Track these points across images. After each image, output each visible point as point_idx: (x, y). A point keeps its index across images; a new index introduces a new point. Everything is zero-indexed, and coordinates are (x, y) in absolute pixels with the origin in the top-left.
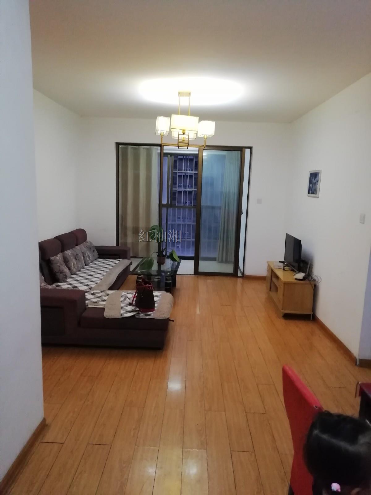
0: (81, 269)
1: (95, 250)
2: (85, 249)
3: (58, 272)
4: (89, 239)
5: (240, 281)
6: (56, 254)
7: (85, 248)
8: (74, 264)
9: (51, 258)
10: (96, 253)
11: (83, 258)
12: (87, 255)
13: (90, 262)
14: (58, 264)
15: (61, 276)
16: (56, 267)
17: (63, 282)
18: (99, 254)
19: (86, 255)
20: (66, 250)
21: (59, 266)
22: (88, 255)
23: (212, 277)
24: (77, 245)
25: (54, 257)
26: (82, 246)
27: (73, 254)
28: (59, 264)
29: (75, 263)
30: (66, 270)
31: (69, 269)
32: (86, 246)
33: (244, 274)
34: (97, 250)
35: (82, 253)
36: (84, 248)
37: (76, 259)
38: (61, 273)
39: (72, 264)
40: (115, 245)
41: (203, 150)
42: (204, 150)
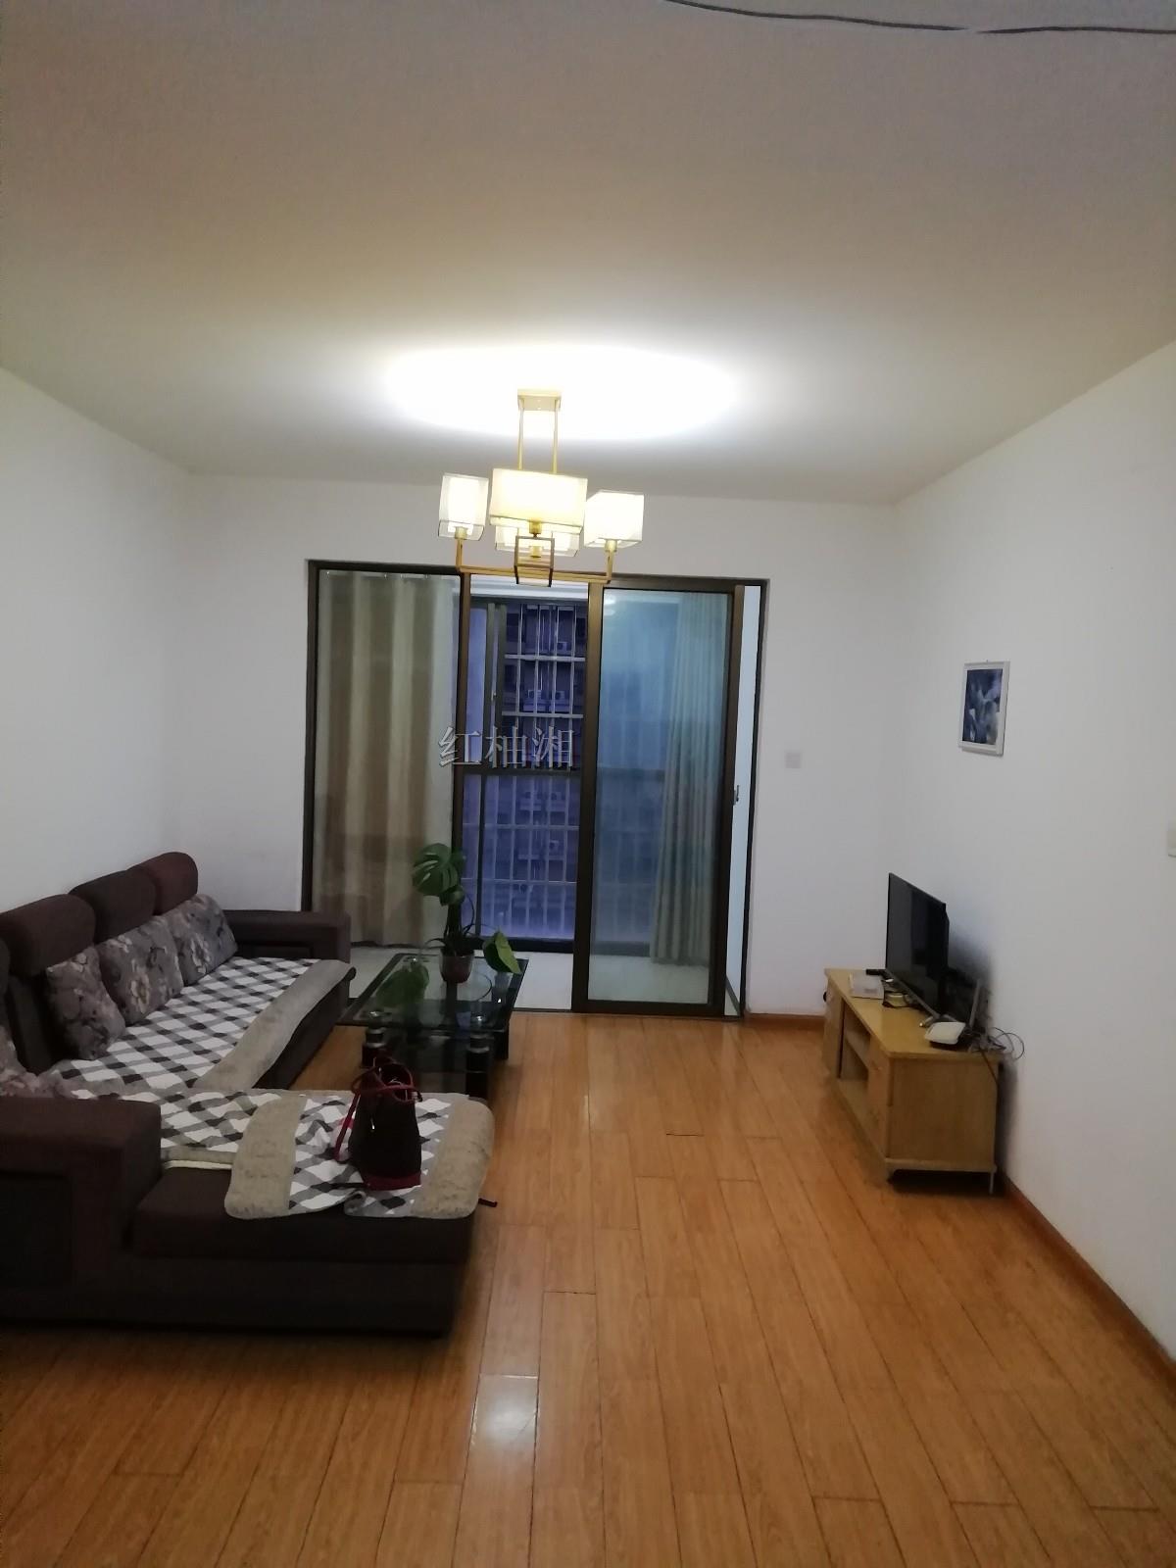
0: (168, 998)
1: (226, 927)
2: (188, 926)
3: (72, 1022)
4: (203, 888)
5: (730, 1032)
6: (71, 955)
7: (188, 920)
8: (141, 984)
9: (50, 969)
10: (228, 937)
11: (176, 959)
12: (193, 948)
13: (202, 970)
14: (75, 990)
15: (82, 1035)
16: (66, 1006)
17: (91, 1057)
18: (239, 941)
19: (189, 947)
20: (115, 935)
21: (81, 998)
22: (198, 947)
23: (636, 1020)
24: (158, 912)
25: (64, 964)
26: (178, 915)
27: (137, 949)
28: (78, 992)
29: (146, 980)
30: (109, 1010)
31: (122, 1004)
32: (193, 915)
33: (747, 1007)
34: (232, 926)
35: (176, 940)
36: (183, 921)
37: (149, 965)
38: (85, 1022)
39: (134, 984)
40: (297, 906)
41: (604, 588)
42: (606, 591)
